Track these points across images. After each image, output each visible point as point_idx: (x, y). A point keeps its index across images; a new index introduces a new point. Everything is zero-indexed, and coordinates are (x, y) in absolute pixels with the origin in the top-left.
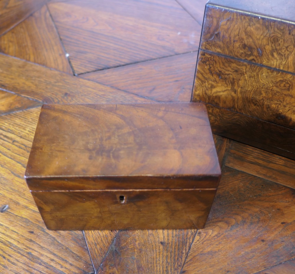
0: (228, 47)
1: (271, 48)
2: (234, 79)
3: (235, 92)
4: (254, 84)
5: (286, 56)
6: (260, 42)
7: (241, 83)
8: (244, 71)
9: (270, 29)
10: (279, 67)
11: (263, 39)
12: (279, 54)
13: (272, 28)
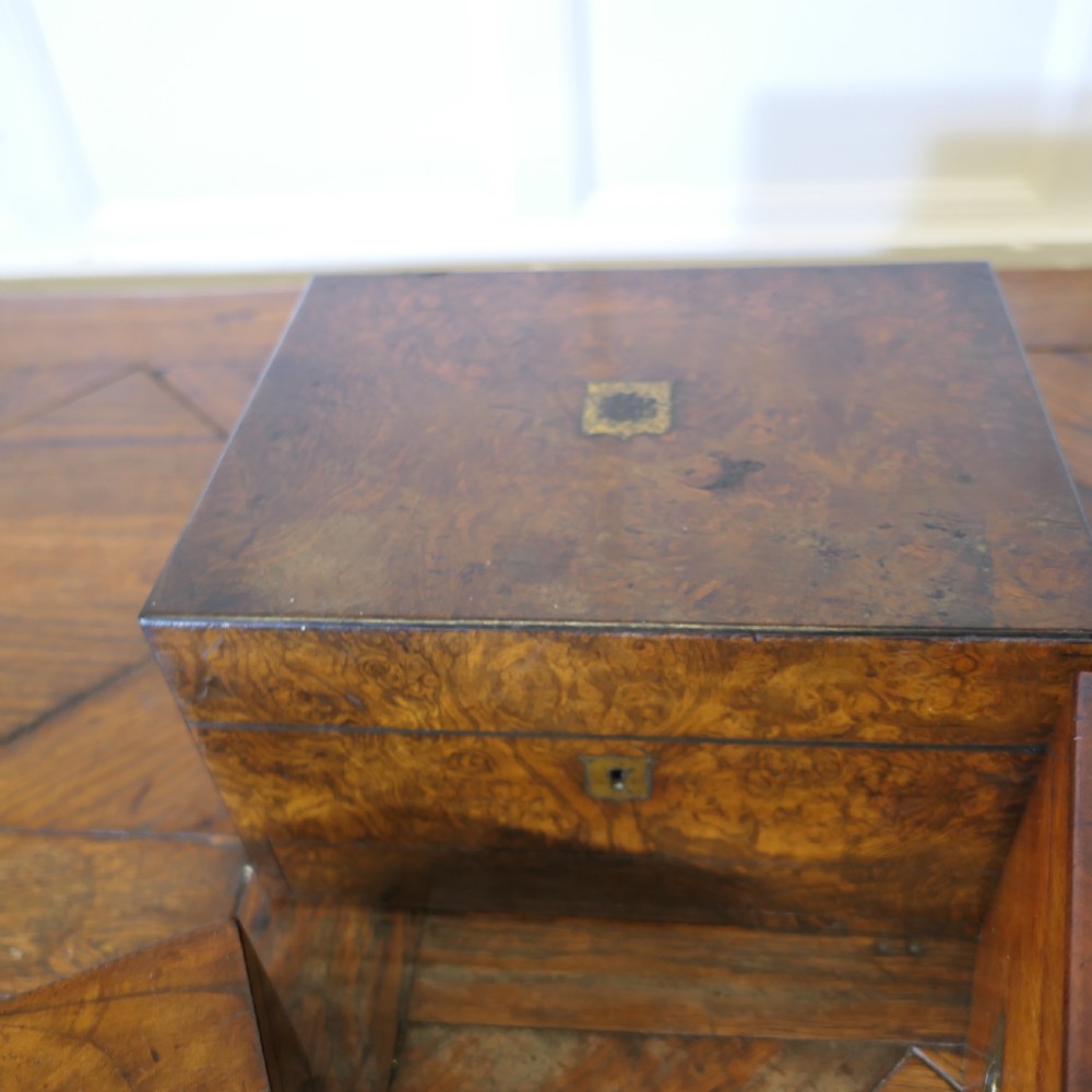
0: (263, 707)
1: (379, 690)
2: (326, 774)
3: (351, 800)
4: (389, 773)
5: (430, 697)
6: (341, 680)
7: (352, 777)
8: (342, 750)
9: (347, 648)
10: (431, 726)
11: (343, 673)
12: (409, 698)
13: (350, 645)
